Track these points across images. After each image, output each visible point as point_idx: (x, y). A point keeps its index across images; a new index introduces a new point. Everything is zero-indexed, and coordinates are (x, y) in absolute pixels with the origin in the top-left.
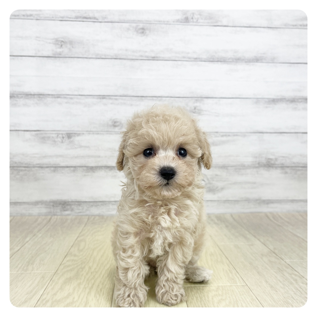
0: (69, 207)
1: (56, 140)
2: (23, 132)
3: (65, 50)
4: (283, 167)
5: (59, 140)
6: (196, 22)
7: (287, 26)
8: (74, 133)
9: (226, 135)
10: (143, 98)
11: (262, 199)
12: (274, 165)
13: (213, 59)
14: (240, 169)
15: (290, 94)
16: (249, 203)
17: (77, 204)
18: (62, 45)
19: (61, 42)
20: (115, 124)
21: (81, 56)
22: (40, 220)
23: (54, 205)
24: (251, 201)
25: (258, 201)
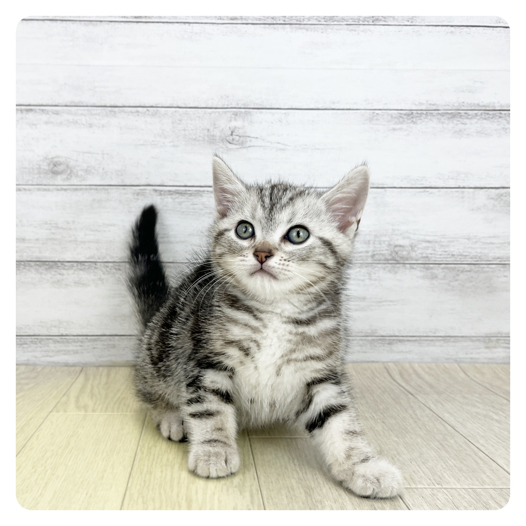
4: (426, 264)
10: (116, 109)
11: (376, 335)
12: (407, 259)
15: (448, 99)
20: (56, 168)
24: (354, 338)
25: (370, 338)
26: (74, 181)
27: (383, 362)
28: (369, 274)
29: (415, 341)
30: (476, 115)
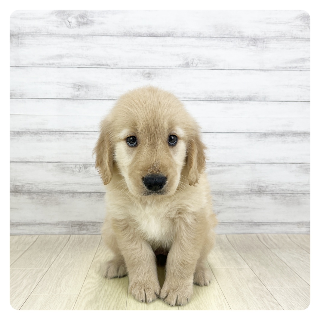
0: (85, 227)
1: (74, 170)
2: (46, 163)
3: (82, 93)
4: (273, 193)
5: (77, 170)
6: (195, 67)
7: (277, 69)
8: (90, 164)
9: (221, 166)
11: (253, 222)
12: (265, 192)
13: (211, 99)
14: (235, 195)
15: (280, 129)
16: (242, 224)
17: (92, 224)
18: (79, 89)
19: (78, 87)
22: (61, 238)
23: (73, 226)
24: (244, 223)
25: (250, 224)
27: (256, 234)
28: (250, 197)
29: (269, 225)
30: (291, 135)
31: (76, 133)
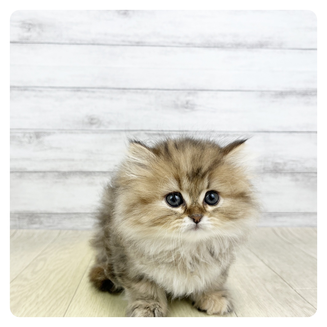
0: (37, 220)
1: (23, 140)
4: (293, 173)
5: (26, 140)
8: (45, 133)
10: (126, 91)
12: (282, 170)
13: (209, 44)
17: (47, 216)
18: (29, 29)
19: (28, 25)
20: (92, 121)
21: (52, 41)
23: (20, 217)
26: (102, 128)
27: (271, 227)
29: (288, 216)
31: (25, 90)
